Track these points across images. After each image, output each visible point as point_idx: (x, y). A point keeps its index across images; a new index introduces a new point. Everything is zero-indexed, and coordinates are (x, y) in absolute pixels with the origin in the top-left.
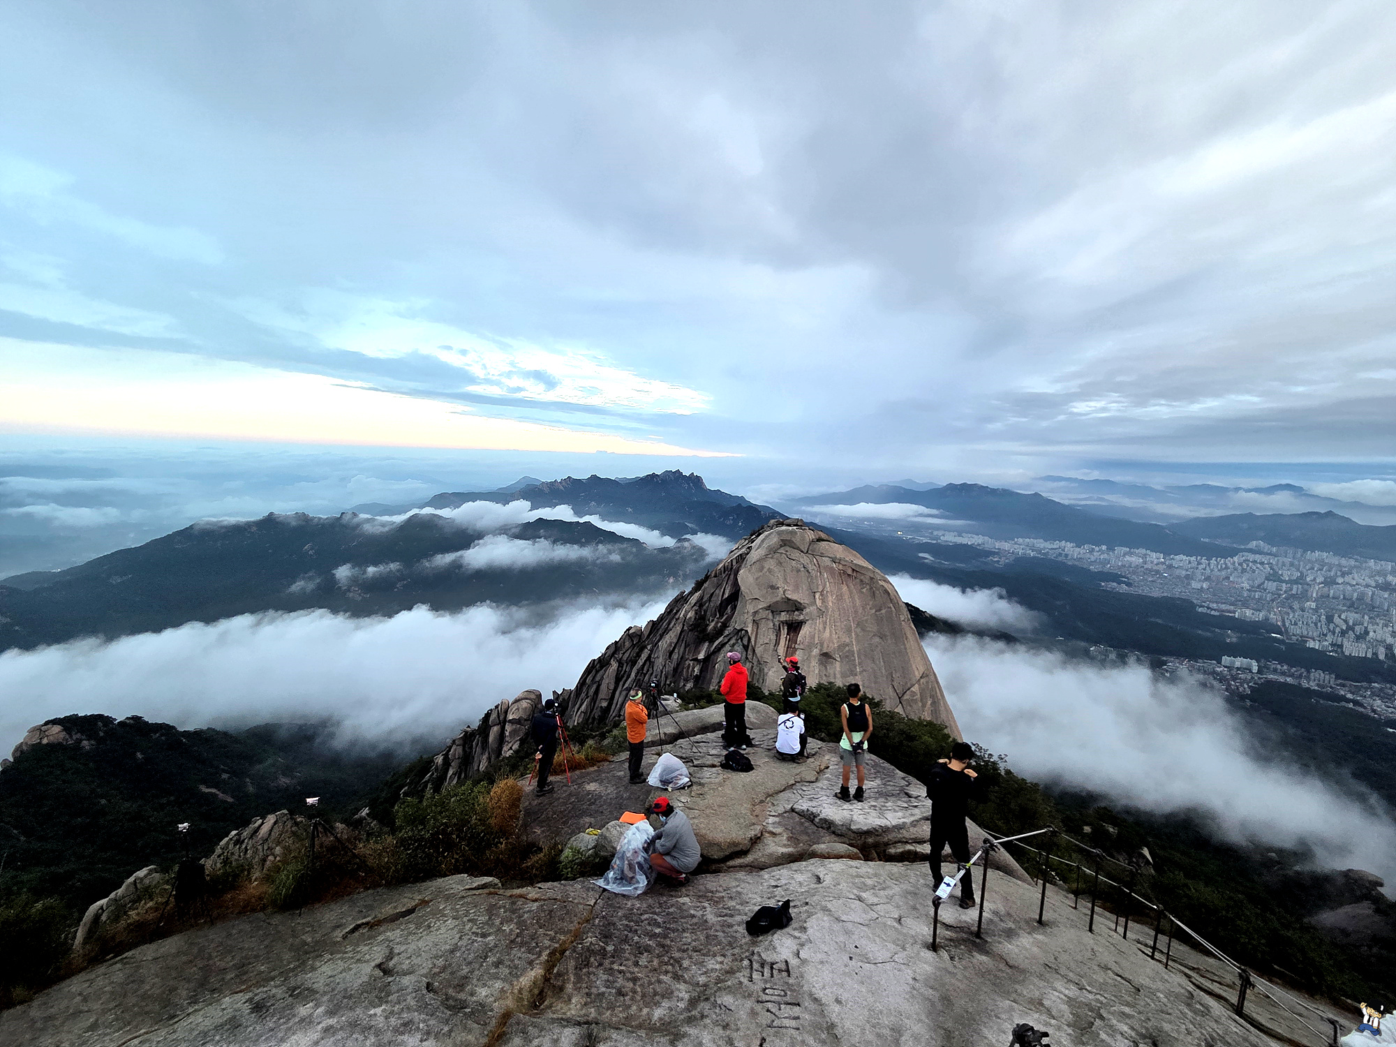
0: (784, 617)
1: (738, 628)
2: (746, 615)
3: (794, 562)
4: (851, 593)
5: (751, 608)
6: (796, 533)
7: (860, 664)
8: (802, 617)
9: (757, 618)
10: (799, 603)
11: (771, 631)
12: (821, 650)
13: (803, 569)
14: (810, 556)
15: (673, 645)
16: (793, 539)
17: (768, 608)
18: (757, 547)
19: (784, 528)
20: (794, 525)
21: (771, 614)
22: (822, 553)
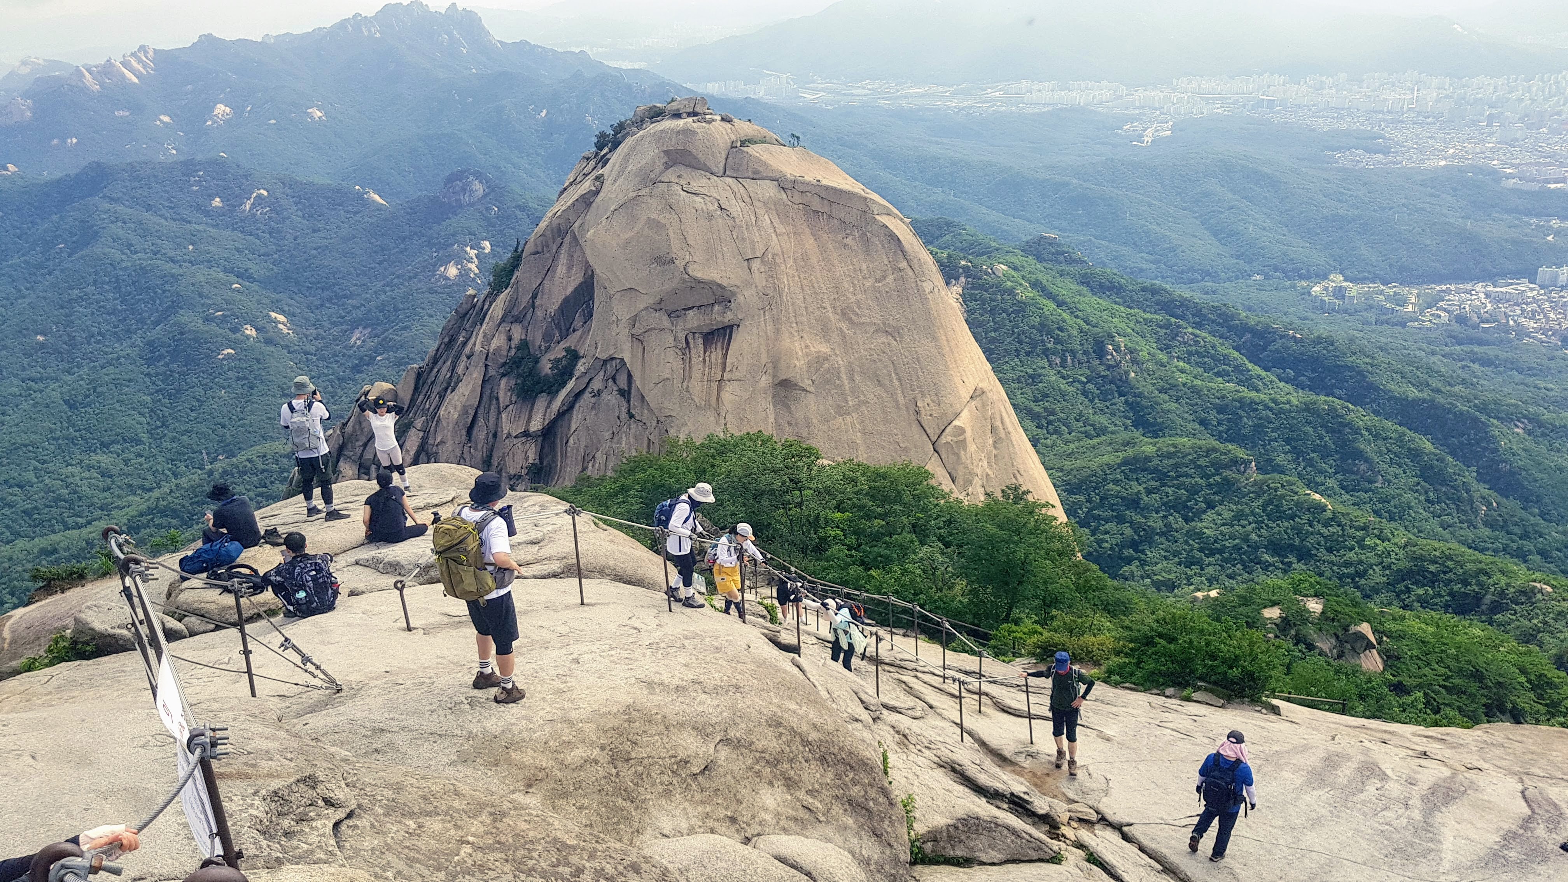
0: (693, 319)
1: (604, 356)
2: (614, 326)
3: (698, 199)
4: (822, 248)
5: (622, 311)
6: (693, 133)
7: (853, 390)
8: (729, 317)
9: (636, 331)
10: (720, 286)
11: (671, 353)
12: (774, 376)
13: (719, 212)
14: (730, 180)
15: (472, 412)
16: (690, 148)
17: (658, 307)
18: (614, 174)
19: (667, 124)
20: (689, 115)
21: (665, 317)
22: (756, 172)
